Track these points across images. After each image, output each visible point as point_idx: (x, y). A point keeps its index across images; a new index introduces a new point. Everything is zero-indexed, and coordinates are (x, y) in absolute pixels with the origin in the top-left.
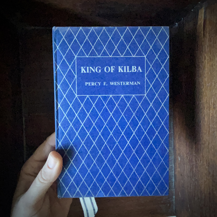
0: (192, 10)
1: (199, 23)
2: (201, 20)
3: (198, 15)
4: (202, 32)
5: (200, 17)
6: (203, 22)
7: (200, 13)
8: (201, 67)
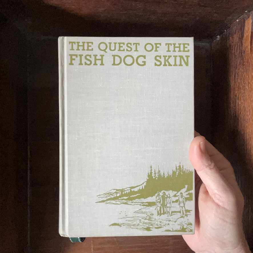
0: (237, 21)
1: (245, 36)
2: (248, 32)
3: (244, 26)
4: (249, 47)
5: (246, 28)
6: (250, 35)
7: (246, 24)
8: (248, 89)
